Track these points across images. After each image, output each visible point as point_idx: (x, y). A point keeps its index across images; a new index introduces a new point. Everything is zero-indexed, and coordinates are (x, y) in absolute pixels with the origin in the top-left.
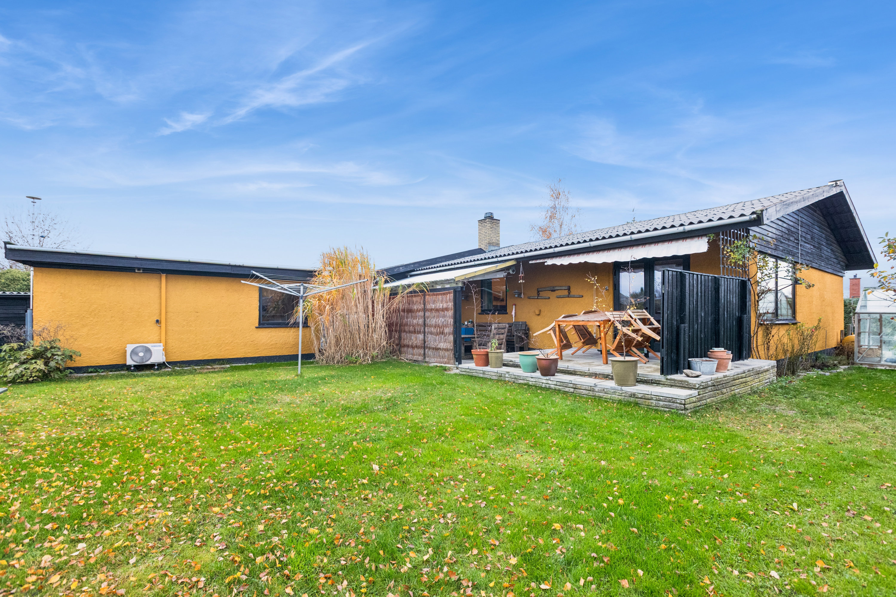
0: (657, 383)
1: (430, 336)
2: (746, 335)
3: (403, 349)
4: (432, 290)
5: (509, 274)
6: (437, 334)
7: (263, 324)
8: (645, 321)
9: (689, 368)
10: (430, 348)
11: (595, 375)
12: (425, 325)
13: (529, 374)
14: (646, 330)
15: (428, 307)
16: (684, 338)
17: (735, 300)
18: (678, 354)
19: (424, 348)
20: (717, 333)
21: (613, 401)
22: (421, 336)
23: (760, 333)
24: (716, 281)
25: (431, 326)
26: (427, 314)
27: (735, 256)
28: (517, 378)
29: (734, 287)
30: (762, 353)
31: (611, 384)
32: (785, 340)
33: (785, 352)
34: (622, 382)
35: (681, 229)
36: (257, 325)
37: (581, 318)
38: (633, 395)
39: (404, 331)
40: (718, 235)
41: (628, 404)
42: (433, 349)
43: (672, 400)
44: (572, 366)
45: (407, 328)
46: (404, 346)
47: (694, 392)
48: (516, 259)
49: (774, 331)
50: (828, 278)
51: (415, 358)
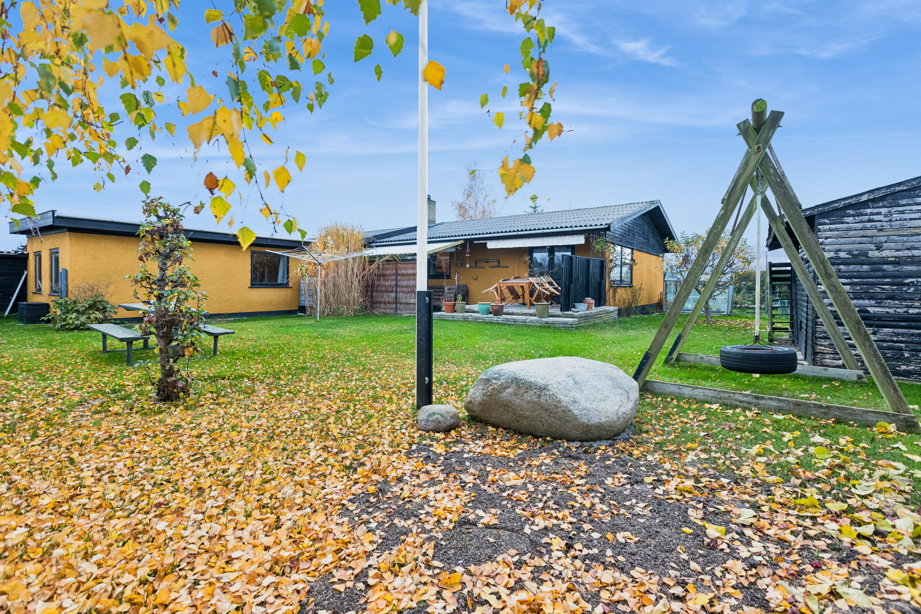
0: (559, 316)
1: (401, 294)
2: (603, 292)
3: (375, 305)
4: (402, 260)
5: (457, 249)
6: (408, 292)
7: (254, 285)
8: (550, 284)
9: (574, 307)
10: (401, 303)
11: (525, 314)
12: (397, 285)
13: (486, 316)
14: (551, 288)
15: (400, 272)
16: (572, 292)
17: (597, 271)
18: (569, 300)
19: (396, 303)
20: (588, 290)
21: (537, 327)
22: (393, 295)
23: (611, 291)
24: (588, 261)
25: (403, 287)
26: (399, 278)
27: (598, 247)
28: (477, 318)
29: (598, 264)
30: (612, 303)
31: (536, 318)
32: (625, 296)
33: (624, 303)
34: (541, 316)
35: (571, 229)
36: (250, 285)
37: (512, 282)
38: (547, 323)
39: (377, 291)
40: (589, 234)
41: (545, 327)
42: (404, 303)
43: (566, 323)
44: (511, 310)
45: (380, 289)
46: (377, 302)
47: (577, 320)
48: (465, 240)
49: (619, 290)
50: (653, 258)
51: (387, 311)
